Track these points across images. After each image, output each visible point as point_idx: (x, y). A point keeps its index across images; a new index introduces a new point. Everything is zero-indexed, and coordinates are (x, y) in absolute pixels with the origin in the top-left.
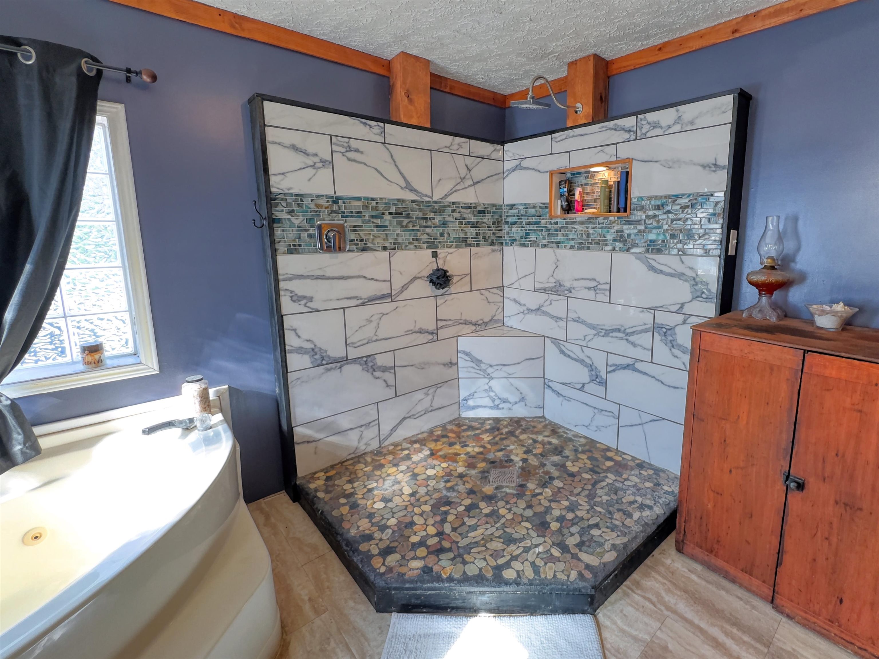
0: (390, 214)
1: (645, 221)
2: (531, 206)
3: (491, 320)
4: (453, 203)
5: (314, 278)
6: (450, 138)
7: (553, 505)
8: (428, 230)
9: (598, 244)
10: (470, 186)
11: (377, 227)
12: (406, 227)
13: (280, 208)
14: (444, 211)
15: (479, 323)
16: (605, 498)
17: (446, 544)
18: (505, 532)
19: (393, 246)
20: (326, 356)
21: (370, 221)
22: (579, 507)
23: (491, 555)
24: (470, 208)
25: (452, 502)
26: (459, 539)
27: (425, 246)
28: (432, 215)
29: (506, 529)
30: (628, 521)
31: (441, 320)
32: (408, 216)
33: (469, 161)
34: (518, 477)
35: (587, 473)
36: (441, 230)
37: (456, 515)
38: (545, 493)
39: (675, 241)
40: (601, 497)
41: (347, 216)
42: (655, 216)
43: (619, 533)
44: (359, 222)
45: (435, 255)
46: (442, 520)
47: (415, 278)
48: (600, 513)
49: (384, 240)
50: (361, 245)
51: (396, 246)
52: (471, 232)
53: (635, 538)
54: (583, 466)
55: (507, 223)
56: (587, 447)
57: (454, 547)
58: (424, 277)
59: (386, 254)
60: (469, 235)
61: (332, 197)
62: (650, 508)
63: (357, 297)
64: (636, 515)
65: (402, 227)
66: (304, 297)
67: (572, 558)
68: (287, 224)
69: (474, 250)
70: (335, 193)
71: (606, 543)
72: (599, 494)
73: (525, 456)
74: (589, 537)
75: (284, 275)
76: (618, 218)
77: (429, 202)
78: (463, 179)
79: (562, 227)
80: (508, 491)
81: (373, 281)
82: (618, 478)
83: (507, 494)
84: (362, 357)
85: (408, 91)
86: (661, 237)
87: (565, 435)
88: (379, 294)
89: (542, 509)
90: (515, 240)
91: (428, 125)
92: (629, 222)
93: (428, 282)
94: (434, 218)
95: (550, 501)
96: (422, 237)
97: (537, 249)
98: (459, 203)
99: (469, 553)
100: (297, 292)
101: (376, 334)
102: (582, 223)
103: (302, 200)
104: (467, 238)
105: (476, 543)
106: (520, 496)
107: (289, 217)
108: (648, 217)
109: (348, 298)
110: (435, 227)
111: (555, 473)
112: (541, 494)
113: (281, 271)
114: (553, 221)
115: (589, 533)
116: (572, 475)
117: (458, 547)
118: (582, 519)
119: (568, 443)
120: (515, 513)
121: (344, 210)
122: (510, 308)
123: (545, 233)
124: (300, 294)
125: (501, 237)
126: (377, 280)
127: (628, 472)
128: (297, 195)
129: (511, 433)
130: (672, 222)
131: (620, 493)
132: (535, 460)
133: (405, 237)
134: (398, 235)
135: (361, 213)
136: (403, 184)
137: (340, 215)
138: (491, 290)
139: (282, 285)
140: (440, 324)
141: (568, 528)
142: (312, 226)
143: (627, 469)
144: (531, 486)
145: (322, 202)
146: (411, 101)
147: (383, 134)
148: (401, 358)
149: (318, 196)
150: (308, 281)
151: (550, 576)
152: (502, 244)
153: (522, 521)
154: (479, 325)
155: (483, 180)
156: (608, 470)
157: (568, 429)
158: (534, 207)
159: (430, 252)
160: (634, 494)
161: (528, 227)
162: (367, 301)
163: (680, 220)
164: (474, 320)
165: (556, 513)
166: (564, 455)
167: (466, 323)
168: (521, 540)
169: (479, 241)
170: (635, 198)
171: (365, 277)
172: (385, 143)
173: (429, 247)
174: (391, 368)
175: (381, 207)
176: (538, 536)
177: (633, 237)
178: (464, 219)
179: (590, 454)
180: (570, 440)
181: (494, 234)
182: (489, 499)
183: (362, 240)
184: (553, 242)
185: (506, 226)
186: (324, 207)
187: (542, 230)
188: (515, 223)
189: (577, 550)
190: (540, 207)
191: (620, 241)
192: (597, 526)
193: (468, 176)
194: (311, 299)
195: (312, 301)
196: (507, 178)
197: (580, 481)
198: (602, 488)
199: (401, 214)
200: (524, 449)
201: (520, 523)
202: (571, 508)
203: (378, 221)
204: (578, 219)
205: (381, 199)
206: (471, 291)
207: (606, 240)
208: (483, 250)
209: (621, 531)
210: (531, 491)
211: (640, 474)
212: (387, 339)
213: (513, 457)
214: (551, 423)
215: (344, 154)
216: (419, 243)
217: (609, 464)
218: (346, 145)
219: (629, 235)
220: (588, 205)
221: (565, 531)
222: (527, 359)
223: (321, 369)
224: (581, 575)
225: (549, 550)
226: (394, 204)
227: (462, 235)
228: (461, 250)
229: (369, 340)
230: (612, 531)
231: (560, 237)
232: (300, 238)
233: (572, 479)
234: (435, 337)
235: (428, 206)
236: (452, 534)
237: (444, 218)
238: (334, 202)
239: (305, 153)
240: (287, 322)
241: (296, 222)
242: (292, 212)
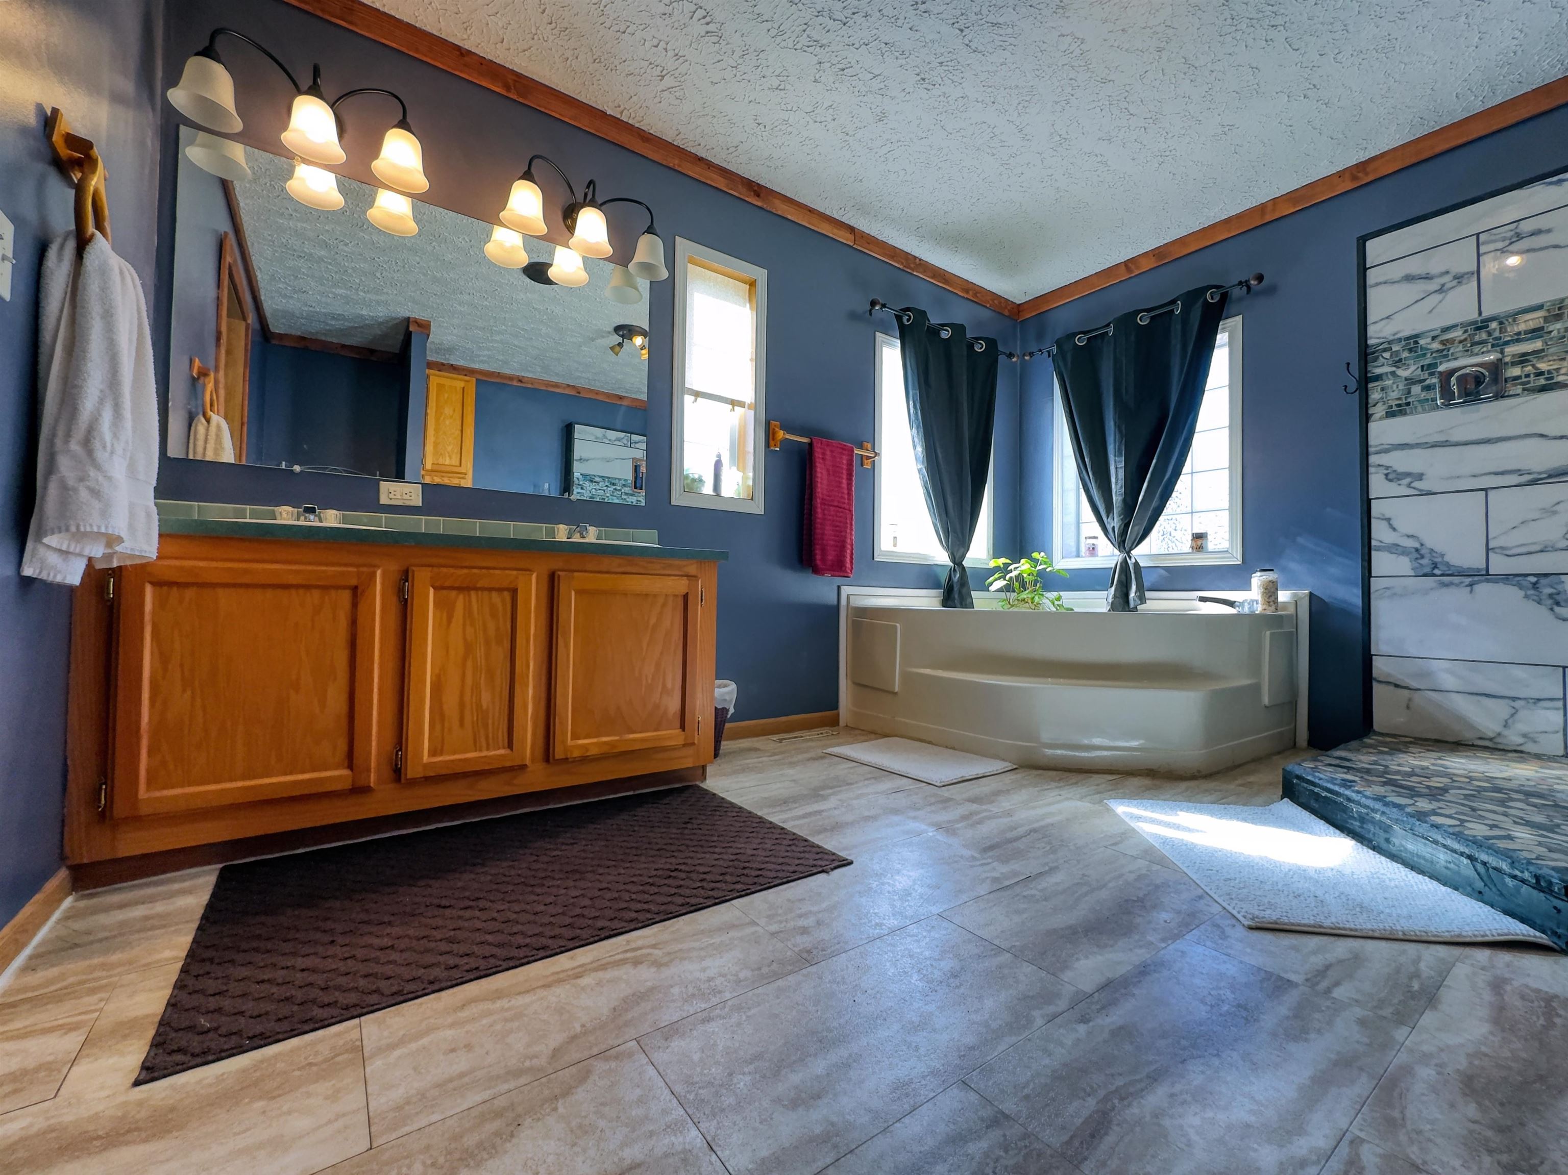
5: (1428, 446)
13: (1380, 362)
20: (1441, 563)
41: (1501, 344)
50: (1538, 382)
61: (1475, 323)
63: (1519, 470)
66: (1408, 474)
68: (1388, 382)
70: (1480, 314)
75: (1376, 446)
100: (1397, 468)
103: (1416, 343)
107: (1394, 369)
109: (1496, 474)
113: (1372, 441)
121: (1499, 335)
124: (1401, 469)
128: (1408, 338)
135: (1540, 329)
137: (1487, 344)
139: (1373, 459)
142: (1432, 374)
145: (1455, 334)
149: (1445, 330)
150: (1417, 451)
162: (1543, 475)
171: (1540, 435)
183: (1540, 373)
186: (1457, 341)
194: (1420, 477)
195: (1422, 479)
218: (1512, 234)
232: (1409, 393)
238: (1479, 328)
239: (1428, 277)
240: (1377, 508)
241: (1403, 373)
242: (1399, 362)
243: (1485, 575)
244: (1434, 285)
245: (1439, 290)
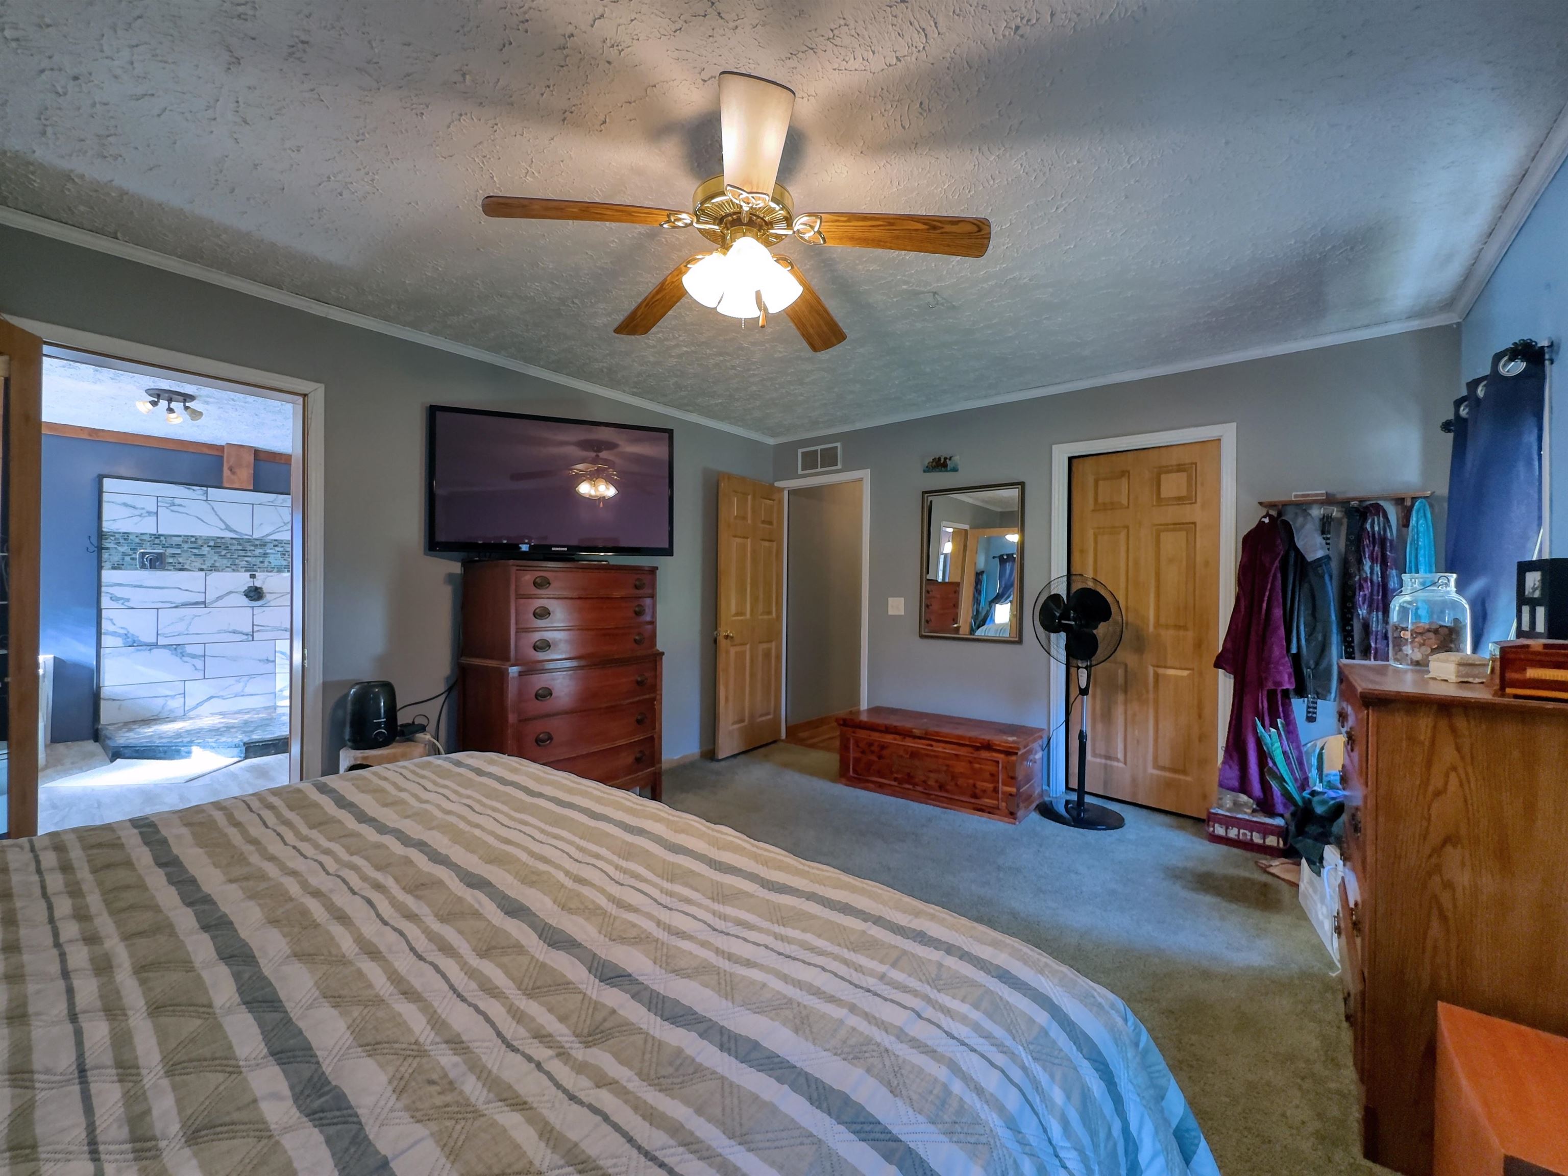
0: (209, 546)
5: (133, 586)
8: (246, 559)
11: (195, 555)
12: (224, 556)
13: (109, 541)
19: (210, 568)
20: (136, 640)
21: (189, 551)
27: (243, 569)
28: (252, 548)
31: (257, 625)
32: (227, 548)
36: (261, 559)
41: (167, 547)
44: (178, 551)
45: (253, 576)
47: (231, 592)
49: (201, 564)
50: (179, 566)
51: (213, 568)
58: (240, 592)
59: (203, 573)
61: (154, 535)
63: (173, 602)
65: (221, 555)
66: (122, 599)
68: (113, 552)
70: (158, 532)
75: (105, 583)
77: (249, 539)
81: (188, 592)
84: (171, 645)
85: (231, 466)
88: (193, 601)
91: (251, 487)
93: (243, 596)
94: (254, 551)
96: (240, 563)
100: (117, 595)
101: (187, 629)
103: (127, 536)
107: (116, 546)
109: (164, 602)
110: (255, 557)
113: (104, 580)
121: (165, 543)
124: (121, 596)
126: (192, 591)
128: (124, 533)
133: (223, 563)
134: (215, 561)
135: (180, 545)
136: (223, 527)
137: (161, 546)
139: (103, 589)
142: (135, 553)
145: (147, 538)
146: (233, 473)
147: (204, 495)
148: (212, 650)
149: (142, 534)
150: (128, 588)
159: (248, 574)
162: (181, 605)
171: (180, 589)
172: (206, 500)
173: (247, 571)
175: (200, 542)
183: (180, 563)
186: (147, 541)
194: (128, 600)
195: (128, 602)
199: (220, 547)
203: (196, 551)
205: (200, 536)
212: (196, 634)
215: (169, 508)
216: (237, 567)
218: (170, 502)
223: (131, 649)
226: (213, 540)
229: (181, 634)
232: (123, 560)
234: (250, 638)
235: (249, 542)
238: (156, 538)
239: (132, 507)
240: (104, 613)
241: (120, 549)
242: (118, 543)
243: (156, 645)
244: (138, 512)
245: (140, 516)
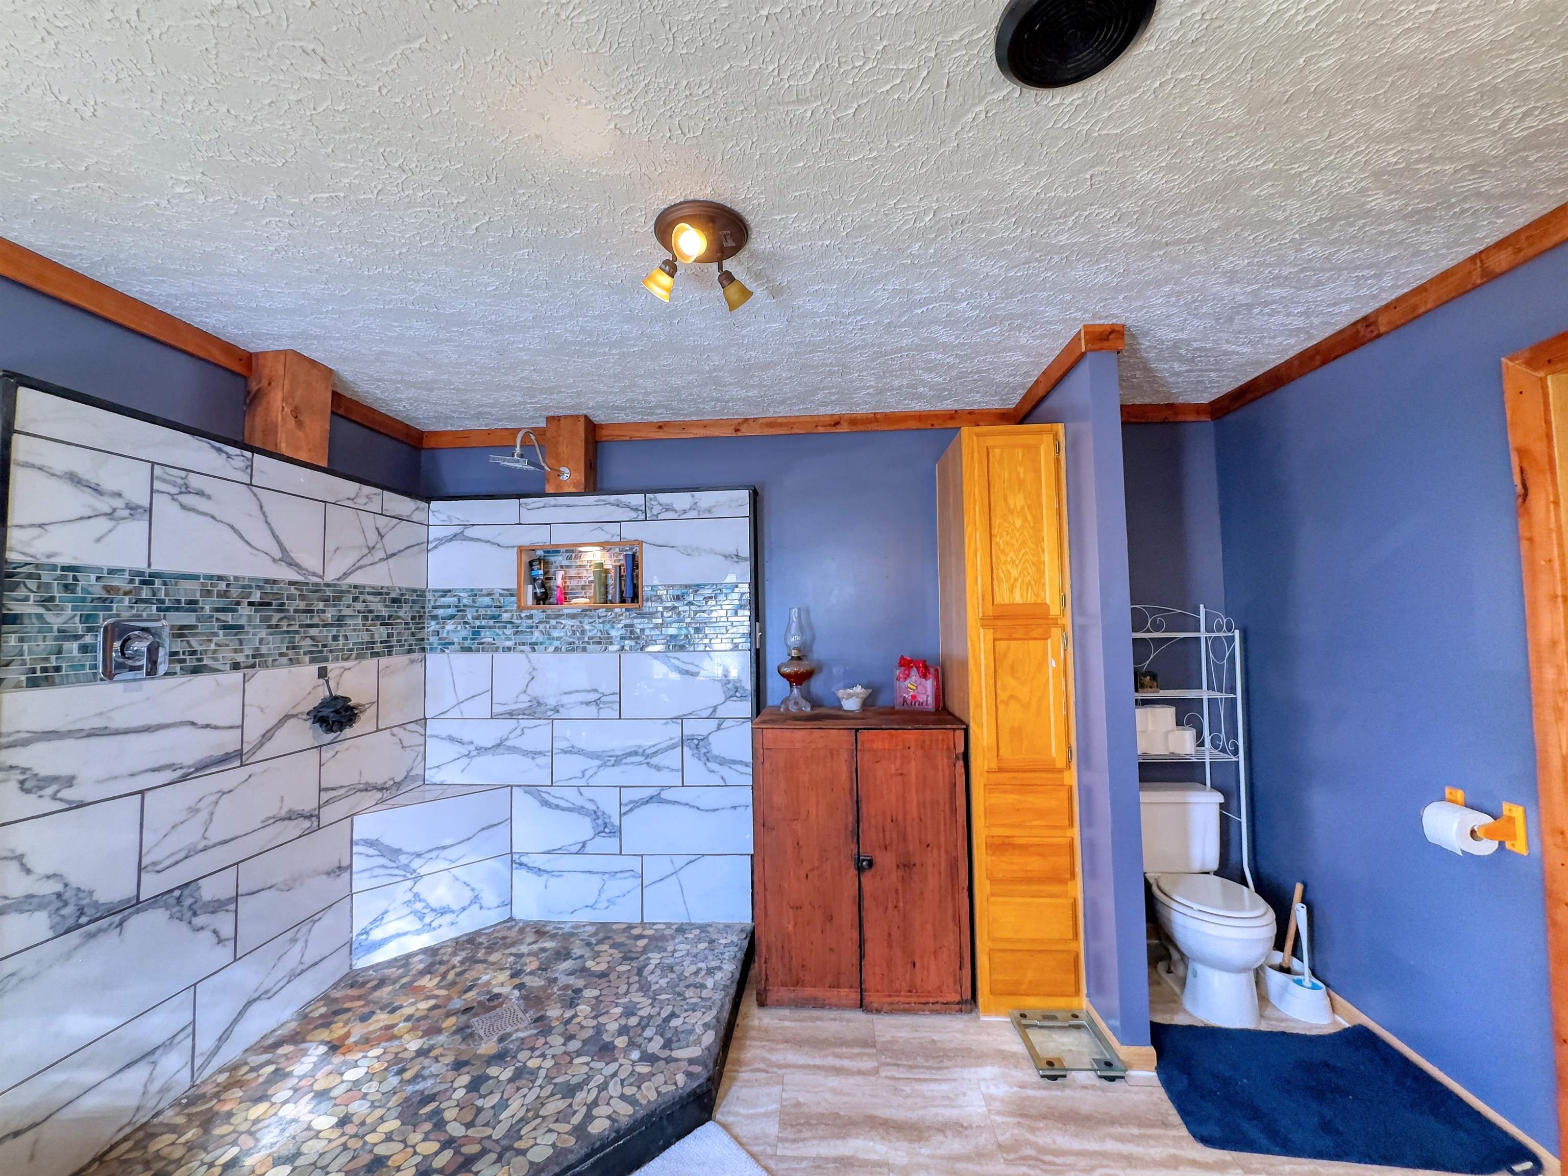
0: (251, 604)
1: (662, 613)
2: (484, 592)
3: (406, 778)
4: (355, 587)
5: (84, 734)
6: (356, 485)
7: (602, 1020)
8: (313, 632)
9: (600, 643)
10: (382, 560)
11: (225, 627)
12: (277, 626)
13: (21, 592)
14: (340, 599)
15: (387, 785)
16: (663, 982)
17: (471, 1149)
18: (555, 1084)
19: (251, 661)
20: (88, 904)
21: (212, 617)
22: (639, 1006)
23: (557, 1121)
24: (380, 594)
25: (435, 1095)
26: (488, 1131)
27: (307, 658)
28: (321, 605)
29: (555, 1081)
30: (705, 994)
31: (327, 789)
32: (281, 608)
33: (381, 521)
34: (525, 1011)
35: (621, 964)
36: (334, 631)
37: (458, 1106)
38: (580, 1011)
39: (701, 636)
40: (657, 983)
41: (168, 609)
42: (674, 608)
43: (703, 1010)
44: (188, 619)
45: (323, 673)
46: (435, 1125)
47: (287, 717)
48: (668, 999)
49: (236, 651)
50: (191, 662)
51: (258, 661)
52: (381, 632)
53: (722, 1005)
54: (610, 959)
55: (435, 617)
56: (601, 935)
57: (488, 1144)
58: (302, 713)
59: (238, 676)
60: (377, 638)
61: (140, 574)
62: (720, 968)
63: (174, 764)
64: (710, 983)
65: (270, 627)
66: (54, 779)
67: (667, 1063)
68: (32, 626)
69: (384, 661)
70: (149, 565)
71: (696, 1027)
72: (654, 981)
73: (517, 981)
74: (673, 1031)
75: (8, 735)
76: (627, 610)
77: (317, 584)
78: (371, 549)
79: (540, 622)
80: (521, 1035)
81: (209, 729)
82: (665, 954)
83: (522, 1039)
84: (171, 891)
85: (296, 408)
86: (684, 632)
87: (560, 932)
88: (218, 753)
89: (590, 1032)
90: (453, 644)
91: (324, 464)
92: (642, 615)
93: (309, 723)
94: (323, 611)
95: (595, 1017)
96: (303, 643)
97: (495, 655)
98: (364, 587)
99: (520, 1138)
100: (36, 770)
101: (206, 835)
102: (573, 616)
103: (75, 578)
104: (374, 643)
105: (521, 1120)
106: (546, 1031)
107: (41, 610)
108: (665, 608)
109: (153, 770)
110: (325, 626)
111: (580, 983)
112: (575, 1016)
113: (4, 726)
114: (523, 615)
115: (670, 1028)
116: (603, 975)
117: (497, 1141)
118: (650, 1017)
119: (572, 940)
120: (553, 1057)
121: (163, 597)
122: (437, 752)
123: (509, 631)
124: (44, 772)
125: (423, 640)
126: (216, 728)
127: (671, 942)
128: (64, 569)
129: (472, 960)
130: (695, 615)
131: (676, 968)
132: (537, 979)
133: (273, 644)
134: (261, 641)
135: (196, 602)
136: (278, 554)
137: (154, 607)
138: (407, 727)
139: (5, 755)
140: (325, 796)
141: (640, 1035)
142: (89, 630)
143: (667, 941)
144: (554, 1012)
145: (118, 582)
146: (300, 424)
147: (249, 471)
148: (250, 877)
149: (112, 571)
150: (69, 743)
151: (653, 1096)
152: (423, 650)
153: (572, 1059)
154: (387, 789)
155: (400, 551)
156: (645, 950)
157: (559, 922)
158: (489, 595)
159: (314, 668)
160: (693, 963)
161: (477, 623)
162: (192, 770)
163: (704, 612)
164: (379, 781)
165: (613, 1027)
166: (574, 956)
167: (367, 788)
168: (586, 1081)
169: (392, 646)
170: (647, 586)
171: (193, 724)
172: (251, 485)
173: (313, 661)
174: (229, 901)
175: (235, 592)
176: (607, 1064)
177: (647, 632)
178: (371, 611)
179: (611, 942)
180: (572, 935)
181: (413, 634)
182: (500, 1058)
183: (193, 653)
184: (524, 644)
185: (433, 623)
186: (121, 592)
187: (505, 627)
188: (452, 617)
189: (667, 1053)
190: (501, 595)
191: (630, 638)
192: (673, 1015)
193: (379, 545)
194: (70, 781)
195: (71, 786)
196: (435, 551)
197: (619, 977)
198: (652, 973)
199: (270, 604)
200: (508, 972)
201: (571, 1062)
202: (629, 1012)
203: (229, 618)
204: (566, 611)
205: (236, 578)
206: (378, 730)
207: (611, 637)
208: (398, 660)
209: (703, 1007)
210: (557, 1019)
211: (686, 938)
212: (226, 842)
213: (496, 990)
214: (527, 924)
215: (176, 497)
216: (298, 654)
217: (642, 943)
218: (180, 482)
219: (643, 630)
220: (572, 594)
221: (639, 1040)
222: (483, 829)
223: (74, 937)
224: (689, 1074)
225: (633, 1071)
226: (259, 587)
227: (367, 638)
228: (364, 662)
229: (189, 852)
230: (694, 1011)
231: (537, 636)
232: (60, 652)
233: (607, 979)
234: (316, 824)
235: (316, 591)
236: (470, 1132)
237: (340, 611)
238: (144, 582)
239: (97, 490)
241: (55, 621)
242: (47, 601)
243: (136, 904)
244: (104, 506)
245: (110, 515)
